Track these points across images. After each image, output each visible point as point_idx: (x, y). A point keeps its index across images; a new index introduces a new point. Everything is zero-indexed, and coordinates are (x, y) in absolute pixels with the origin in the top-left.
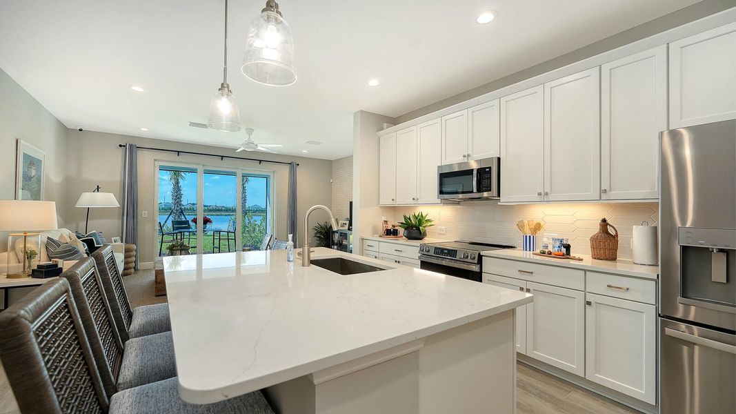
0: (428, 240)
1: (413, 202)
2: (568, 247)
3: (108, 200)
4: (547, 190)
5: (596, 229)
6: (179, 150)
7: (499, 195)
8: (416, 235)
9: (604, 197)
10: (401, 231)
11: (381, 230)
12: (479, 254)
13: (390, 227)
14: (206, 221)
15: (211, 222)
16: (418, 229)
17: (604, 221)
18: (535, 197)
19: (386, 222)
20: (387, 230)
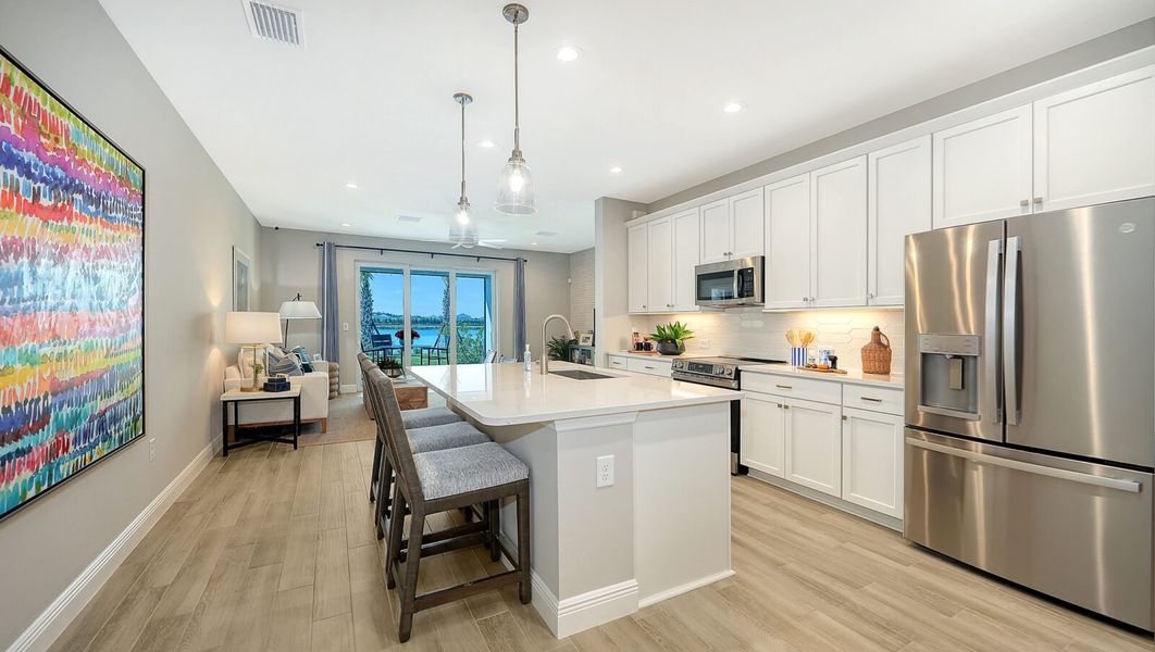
0: (685, 355)
1: (667, 309)
2: (834, 360)
3: (309, 309)
4: (814, 295)
5: (868, 338)
6: (383, 247)
7: (763, 301)
8: (670, 350)
9: (870, 302)
10: (655, 344)
11: (631, 345)
12: (737, 369)
13: (641, 340)
14: (414, 335)
15: (418, 336)
16: (674, 341)
17: (877, 329)
18: (800, 303)
19: (636, 334)
20: (638, 344)
